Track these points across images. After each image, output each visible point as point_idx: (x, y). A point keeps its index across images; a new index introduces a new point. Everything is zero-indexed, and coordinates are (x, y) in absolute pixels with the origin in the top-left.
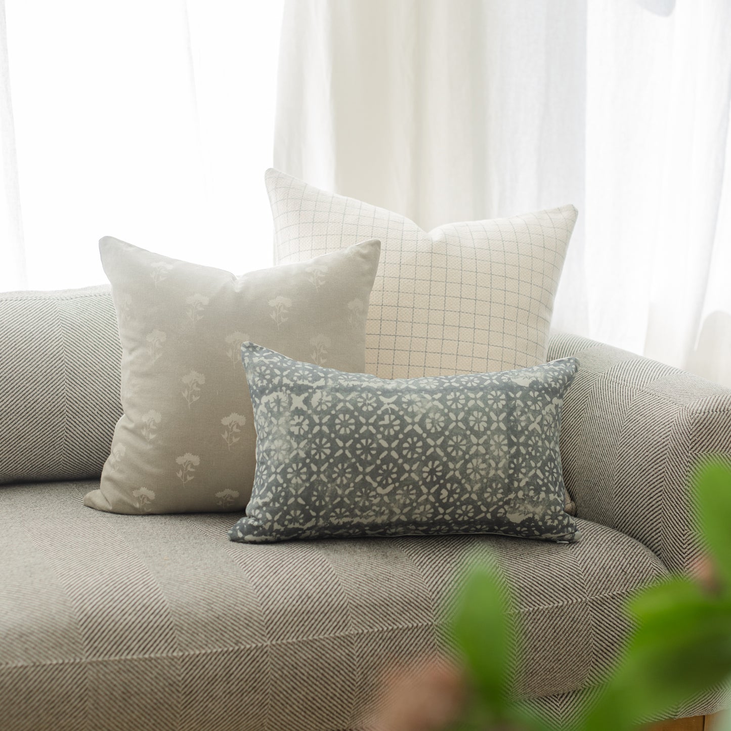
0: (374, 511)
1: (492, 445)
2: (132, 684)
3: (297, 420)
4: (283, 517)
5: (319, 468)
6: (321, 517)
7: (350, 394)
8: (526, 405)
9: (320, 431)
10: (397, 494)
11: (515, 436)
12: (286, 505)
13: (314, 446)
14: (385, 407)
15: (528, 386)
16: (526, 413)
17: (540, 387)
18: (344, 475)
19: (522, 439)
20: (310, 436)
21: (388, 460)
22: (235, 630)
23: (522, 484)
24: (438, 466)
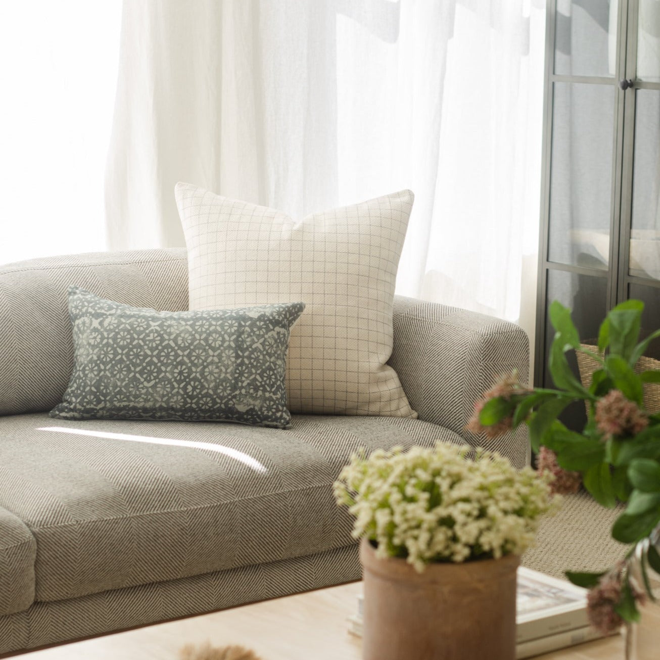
0: (143, 398)
1: (223, 357)
2: (159, 529)
3: (94, 335)
4: (82, 400)
5: (105, 367)
6: (108, 401)
7: (130, 319)
8: (252, 331)
9: (107, 343)
10: (158, 387)
11: (241, 351)
12: (84, 391)
13: (102, 352)
14: (152, 328)
15: (256, 318)
16: (251, 336)
17: (266, 319)
18: (121, 372)
19: (246, 354)
20: (101, 346)
21: (151, 363)
22: (215, 492)
23: (245, 384)
24: (184, 369)
